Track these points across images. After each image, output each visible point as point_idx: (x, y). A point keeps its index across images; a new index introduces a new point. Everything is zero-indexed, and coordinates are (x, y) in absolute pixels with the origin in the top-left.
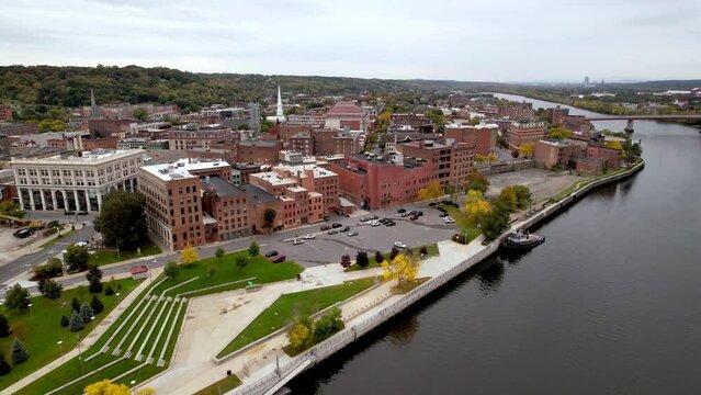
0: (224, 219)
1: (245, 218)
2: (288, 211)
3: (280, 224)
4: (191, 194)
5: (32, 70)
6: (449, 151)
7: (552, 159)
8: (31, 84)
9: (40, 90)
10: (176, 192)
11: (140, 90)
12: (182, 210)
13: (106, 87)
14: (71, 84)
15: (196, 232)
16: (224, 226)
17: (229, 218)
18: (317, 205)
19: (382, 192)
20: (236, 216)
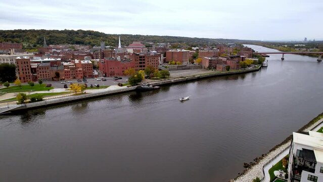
0: (40, 74)
1: (49, 75)
2: (66, 74)
3: (63, 78)
4: (26, 64)
5: (38, 31)
6: (144, 57)
7: (207, 65)
8: (36, 37)
9: (38, 39)
10: (20, 63)
11: (77, 39)
12: (23, 70)
13: (63, 38)
14: (50, 36)
15: (28, 77)
16: (40, 76)
17: (42, 74)
18: (80, 73)
19: (110, 71)
20: (45, 73)
